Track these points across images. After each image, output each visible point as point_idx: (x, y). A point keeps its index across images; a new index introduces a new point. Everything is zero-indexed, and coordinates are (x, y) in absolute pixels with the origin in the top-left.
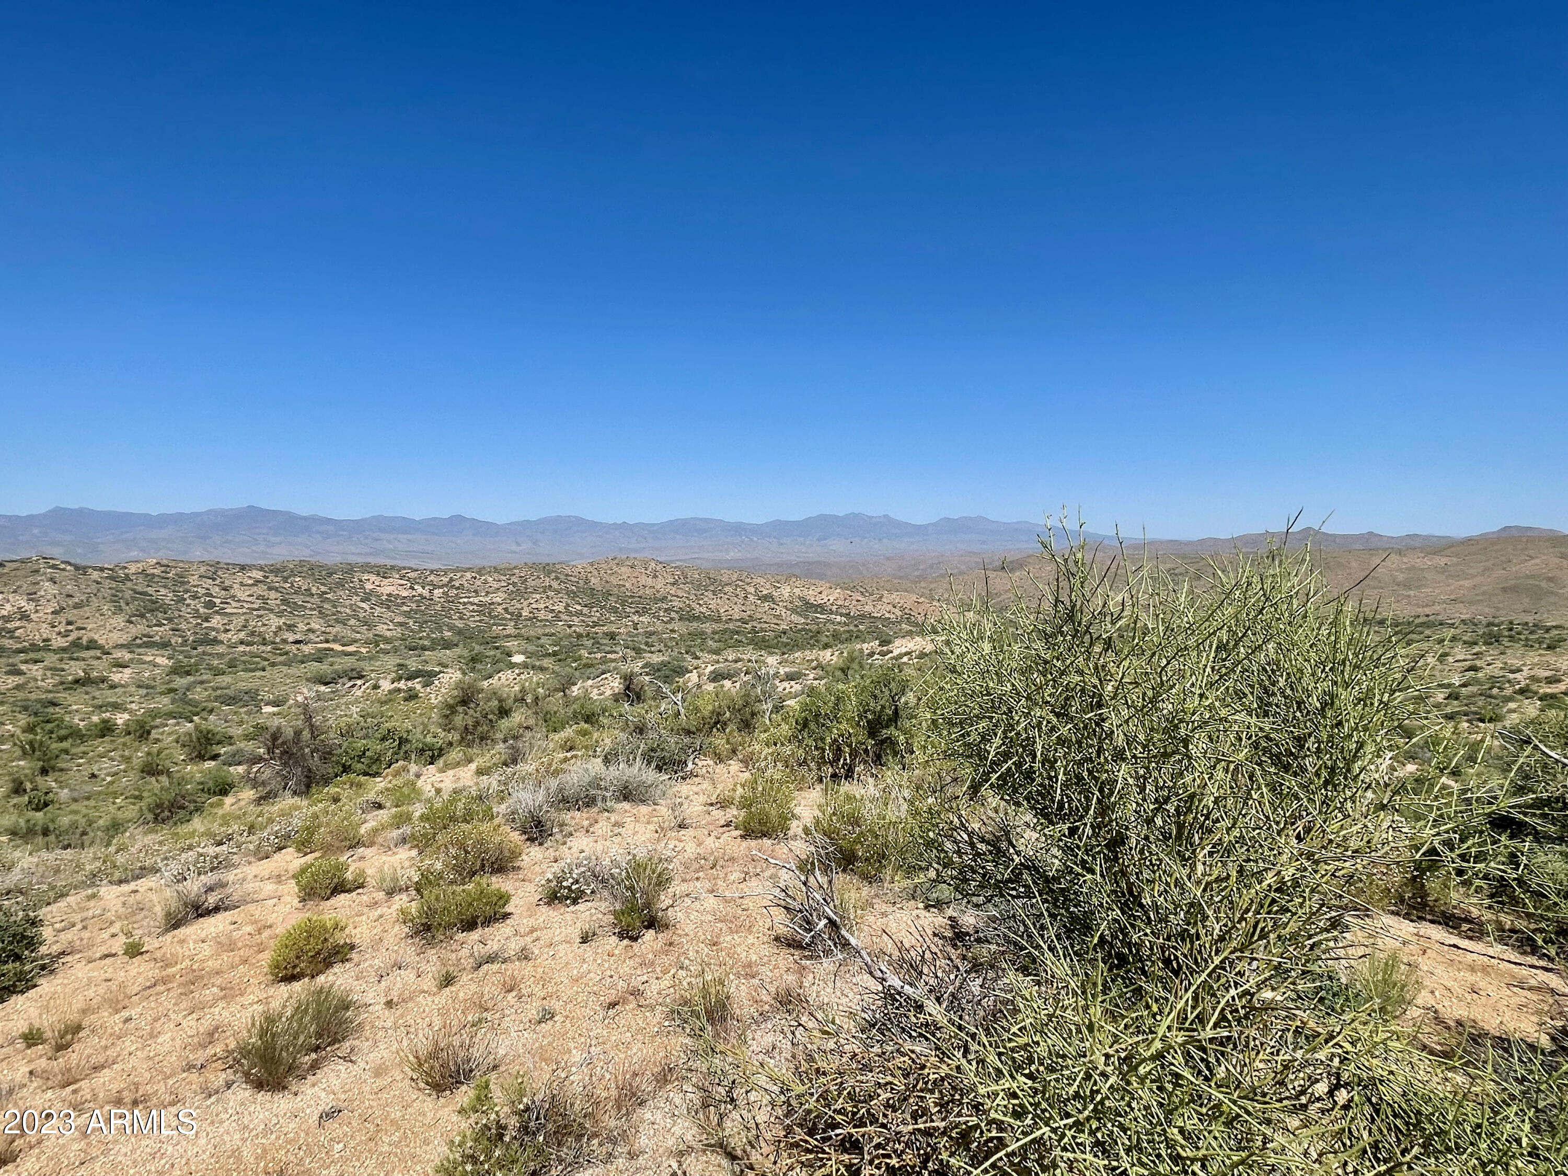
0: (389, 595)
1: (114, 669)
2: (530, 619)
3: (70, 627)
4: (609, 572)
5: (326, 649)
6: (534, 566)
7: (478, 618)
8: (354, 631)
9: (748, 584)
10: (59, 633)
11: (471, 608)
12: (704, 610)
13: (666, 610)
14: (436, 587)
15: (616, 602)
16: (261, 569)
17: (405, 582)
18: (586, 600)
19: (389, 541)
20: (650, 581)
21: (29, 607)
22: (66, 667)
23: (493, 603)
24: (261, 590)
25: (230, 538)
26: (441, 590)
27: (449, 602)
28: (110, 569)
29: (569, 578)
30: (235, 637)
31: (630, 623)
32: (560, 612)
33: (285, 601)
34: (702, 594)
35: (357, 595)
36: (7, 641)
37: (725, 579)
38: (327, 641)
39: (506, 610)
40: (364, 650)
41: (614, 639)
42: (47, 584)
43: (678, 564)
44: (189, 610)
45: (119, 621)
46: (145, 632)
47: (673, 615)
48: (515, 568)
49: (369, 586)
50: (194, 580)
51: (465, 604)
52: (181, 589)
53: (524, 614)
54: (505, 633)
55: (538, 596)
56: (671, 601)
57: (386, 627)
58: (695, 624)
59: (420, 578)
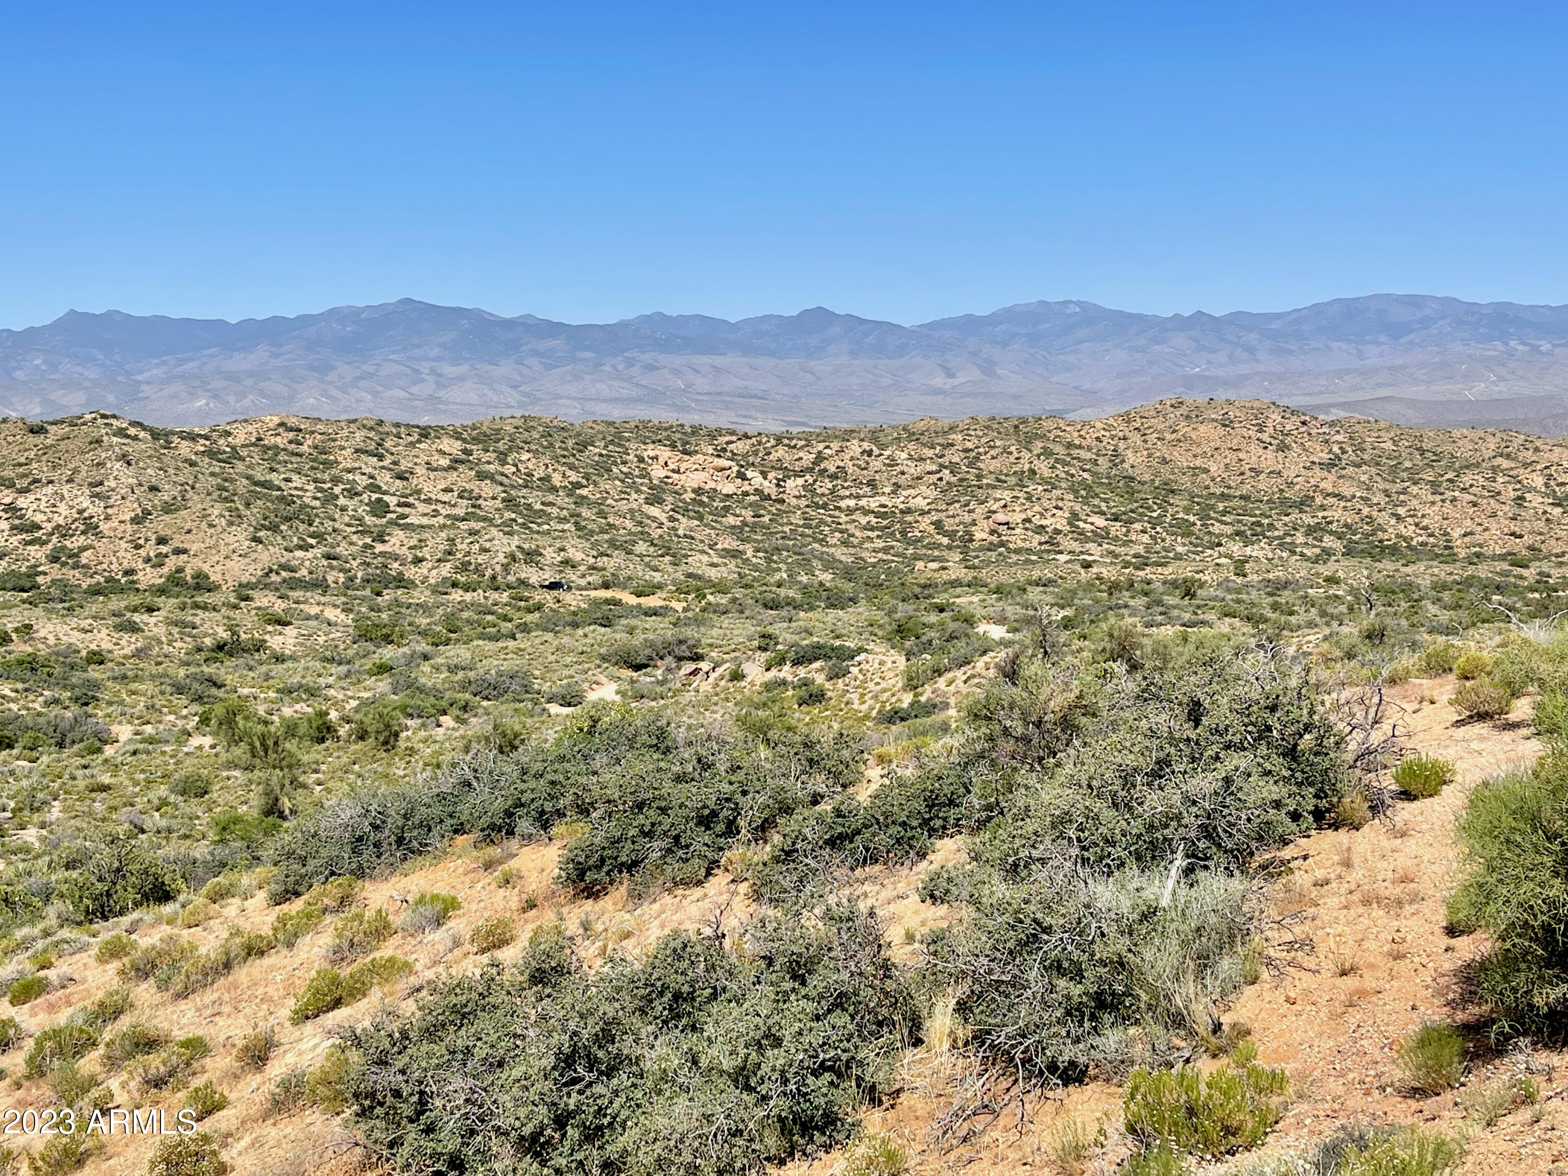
0: (698, 491)
1: (270, 628)
2: (991, 547)
3: (164, 549)
4: (1168, 437)
5: (607, 602)
6: (992, 424)
7: (880, 544)
8: (648, 565)
9: (1526, 465)
10: (148, 560)
11: (864, 520)
12: (1410, 531)
13: (1310, 531)
14: (788, 473)
15: (1187, 510)
16: (457, 436)
17: (727, 463)
18: (1117, 505)
19: (676, 372)
20: (1269, 460)
21: (95, 509)
22: (197, 621)
23: (908, 511)
24: (463, 478)
25: (371, 369)
26: (800, 481)
27: (818, 506)
28: (206, 438)
29: (1075, 452)
30: (434, 572)
31: (1223, 561)
32: (1057, 532)
33: (510, 503)
34: (1404, 492)
35: (638, 491)
36: (72, 572)
37: (1464, 450)
38: (606, 586)
39: (938, 525)
40: (679, 606)
41: (1193, 596)
42: (118, 465)
43: (1342, 414)
44: (347, 519)
45: (239, 537)
46: (283, 560)
47: (1329, 541)
48: (952, 429)
49: (658, 472)
50: (345, 458)
51: (850, 511)
52: (326, 477)
53: (978, 535)
54: (945, 576)
55: (1007, 495)
56: (1323, 508)
57: (705, 558)
58: (1388, 565)
59: (756, 453)
